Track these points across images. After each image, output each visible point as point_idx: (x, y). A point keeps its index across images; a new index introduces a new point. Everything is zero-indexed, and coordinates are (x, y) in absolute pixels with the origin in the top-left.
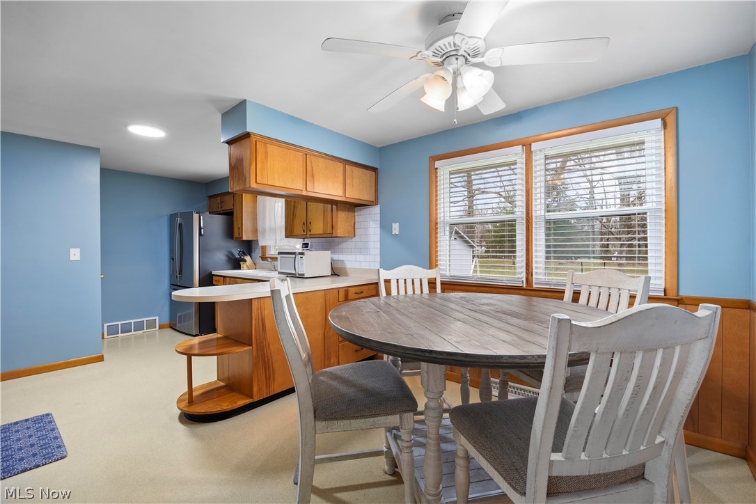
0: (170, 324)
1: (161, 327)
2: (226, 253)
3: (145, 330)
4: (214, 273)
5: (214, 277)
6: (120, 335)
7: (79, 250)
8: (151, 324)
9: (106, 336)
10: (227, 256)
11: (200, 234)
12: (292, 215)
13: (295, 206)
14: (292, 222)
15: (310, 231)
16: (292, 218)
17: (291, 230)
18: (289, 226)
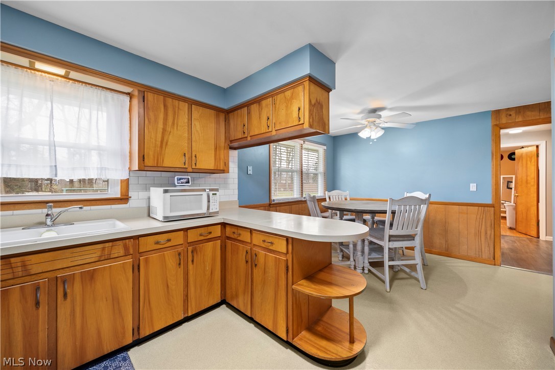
12: (160, 140)
13: (166, 131)
14: (159, 149)
15: (196, 165)
16: (159, 143)
17: (158, 160)
18: (151, 153)
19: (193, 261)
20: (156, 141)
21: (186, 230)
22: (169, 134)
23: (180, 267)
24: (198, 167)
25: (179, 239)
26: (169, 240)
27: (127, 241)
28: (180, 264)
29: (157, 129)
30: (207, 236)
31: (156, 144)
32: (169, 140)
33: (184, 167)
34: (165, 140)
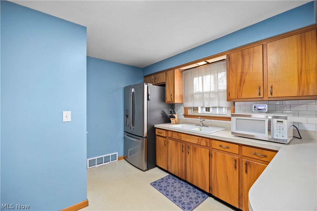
0: (124, 157)
1: (119, 159)
2: (162, 112)
3: (111, 162)
4: (156, 126)
5: (156, 129)
6: (96, 166)
7: (70, 112)
8: (114, 157)
9: (88, 168)
10: (162, 114)
11: (148, 99)
12: (239, 81)
13: (243, 73)
14: (238, 87)
15: (271, 94)
16: (238, 83)
17: (238, 94)
18: (234, 91)
19: (246, 171)
20: (236, 82)
21: (240, 145)
22: (246, 75)
23: (236, 170)
24: (274, 95)
25: (235, 149)
26: (228, 148)
27: (207, 139)
28: (236, 168)
29: (237, 74)
30: (262, 158)
31: (236, 84)
32: (246, 79)
33: (260, 97)
34: (243, 80)
